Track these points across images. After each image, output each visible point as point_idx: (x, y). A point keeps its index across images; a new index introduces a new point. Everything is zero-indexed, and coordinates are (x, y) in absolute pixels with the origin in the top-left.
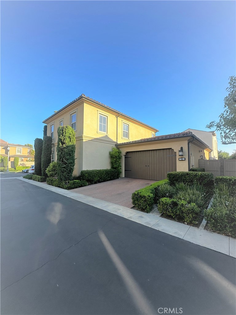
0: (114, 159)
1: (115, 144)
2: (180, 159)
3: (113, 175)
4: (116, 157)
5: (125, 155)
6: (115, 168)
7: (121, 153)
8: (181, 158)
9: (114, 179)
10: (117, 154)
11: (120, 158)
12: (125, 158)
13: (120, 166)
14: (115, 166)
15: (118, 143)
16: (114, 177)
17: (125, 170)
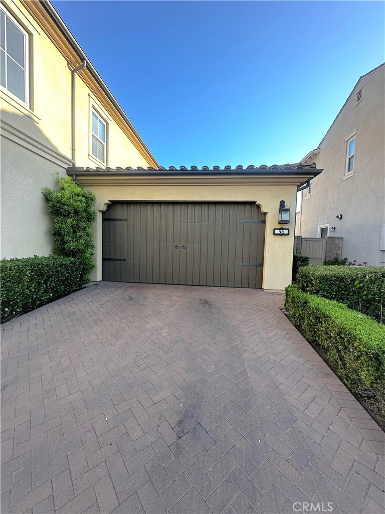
0: (70, 221)
1: (66, 167)
2: (277, 232)
3: (67, 279)
4: (76, 213)
5: (103, 213)
6: (73, 253)
7: (92, 199)
8: (280, 229)
9: (70, 293)
10: (81, 201)
11: (90, 218)
12: (104, 220)
13: (89, 245)
14: (72, 245)
15: (77, 165)
16: (70, 285)
17: (104, 259)
